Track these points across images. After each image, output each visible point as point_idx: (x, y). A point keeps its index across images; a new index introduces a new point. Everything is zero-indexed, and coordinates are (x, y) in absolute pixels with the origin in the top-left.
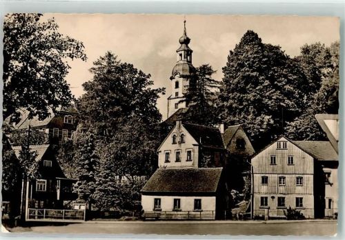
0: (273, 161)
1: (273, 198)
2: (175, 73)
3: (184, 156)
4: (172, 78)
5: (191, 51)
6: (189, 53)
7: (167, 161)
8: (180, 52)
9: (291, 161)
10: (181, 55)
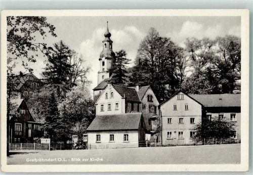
0: (175, 108)
1: (175, 132)
2: (102, 56)
3: (113, 106)
4: (100, 59)
5: (112, 42)
6: (111, 42)
7: (102, 110)
8: (105, 43)
9: (187, 108)
10: (105, 44)
